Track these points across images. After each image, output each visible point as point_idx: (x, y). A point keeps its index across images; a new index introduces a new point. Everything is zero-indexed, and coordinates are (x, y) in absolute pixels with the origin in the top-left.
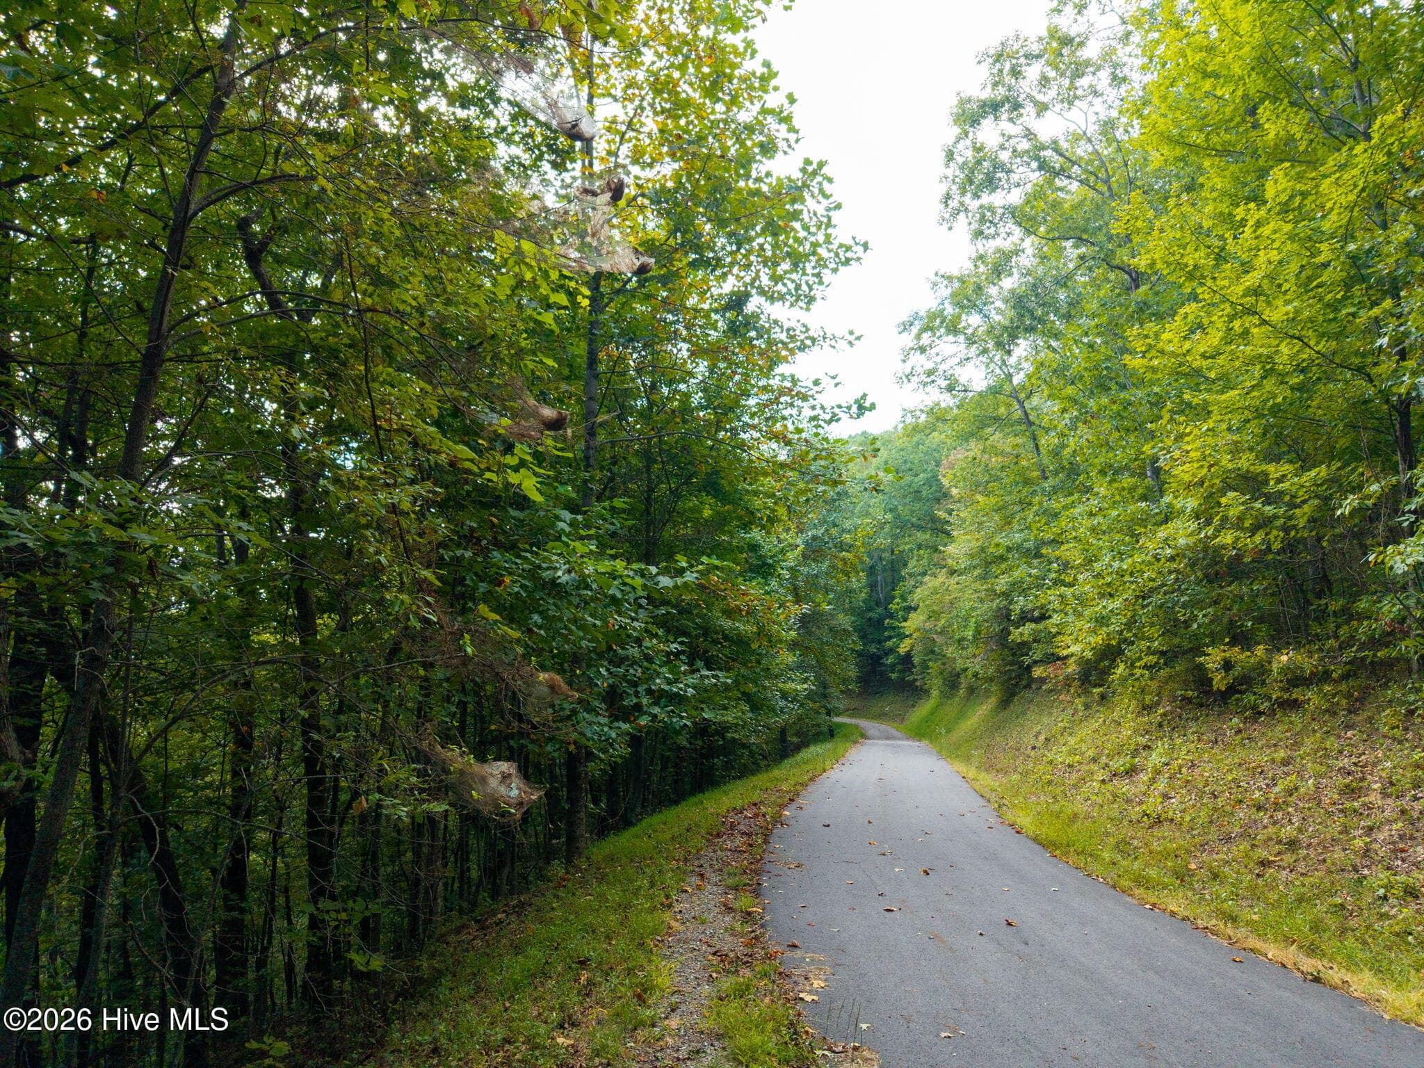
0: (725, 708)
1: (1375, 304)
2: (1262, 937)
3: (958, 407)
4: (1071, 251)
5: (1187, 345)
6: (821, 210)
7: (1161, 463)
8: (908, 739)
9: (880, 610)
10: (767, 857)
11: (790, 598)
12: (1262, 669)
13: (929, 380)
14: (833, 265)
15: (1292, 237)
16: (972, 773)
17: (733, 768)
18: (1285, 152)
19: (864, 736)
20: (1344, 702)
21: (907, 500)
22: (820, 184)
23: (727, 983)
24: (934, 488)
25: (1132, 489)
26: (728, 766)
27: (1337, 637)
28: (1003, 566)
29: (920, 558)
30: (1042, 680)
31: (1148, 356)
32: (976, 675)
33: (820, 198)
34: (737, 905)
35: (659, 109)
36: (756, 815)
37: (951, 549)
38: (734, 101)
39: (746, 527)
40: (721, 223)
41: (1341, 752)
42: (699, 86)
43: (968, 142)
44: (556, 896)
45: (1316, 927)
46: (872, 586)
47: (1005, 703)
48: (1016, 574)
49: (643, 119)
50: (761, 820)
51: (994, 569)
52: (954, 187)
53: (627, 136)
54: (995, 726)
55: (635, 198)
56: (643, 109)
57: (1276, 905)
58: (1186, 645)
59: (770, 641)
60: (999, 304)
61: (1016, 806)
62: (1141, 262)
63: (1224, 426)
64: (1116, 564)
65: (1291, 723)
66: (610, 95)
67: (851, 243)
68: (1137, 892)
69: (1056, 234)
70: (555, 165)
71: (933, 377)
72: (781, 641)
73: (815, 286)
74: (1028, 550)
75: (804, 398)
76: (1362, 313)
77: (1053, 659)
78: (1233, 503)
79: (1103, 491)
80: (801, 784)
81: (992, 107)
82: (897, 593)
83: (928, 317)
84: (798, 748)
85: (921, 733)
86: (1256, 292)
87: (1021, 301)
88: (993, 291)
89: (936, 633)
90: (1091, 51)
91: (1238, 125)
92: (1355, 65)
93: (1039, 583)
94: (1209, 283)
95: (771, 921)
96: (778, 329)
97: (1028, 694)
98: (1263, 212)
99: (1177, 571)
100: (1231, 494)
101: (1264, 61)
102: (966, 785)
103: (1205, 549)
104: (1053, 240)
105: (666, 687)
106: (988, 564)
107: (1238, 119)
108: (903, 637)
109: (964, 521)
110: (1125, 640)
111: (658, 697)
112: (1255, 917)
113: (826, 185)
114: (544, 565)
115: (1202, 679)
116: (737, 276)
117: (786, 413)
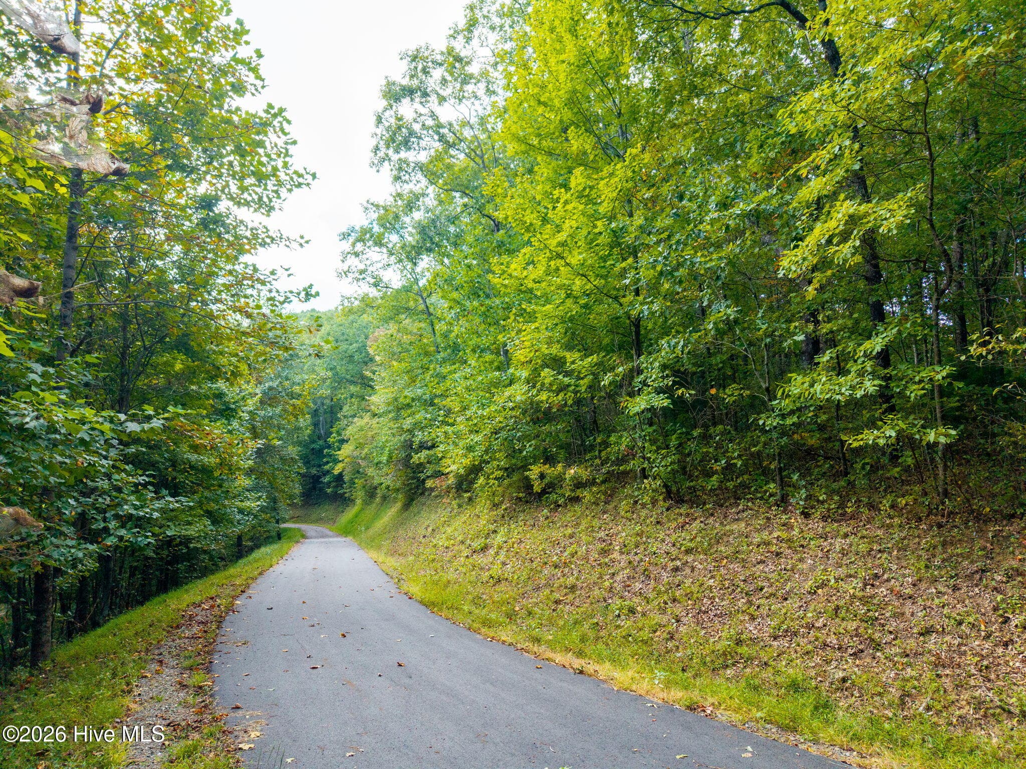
0: (189, 523)
1: (624, 259)
2: (553, 650)
3: (381, 298)
4: (459, 200)
5: (525, 273)
6: (280, 143)
7: (508, 348)
8: (337, 536)
9: (321, 442)
10: (219, 640)
11: (248, 434)
12: (561, 478)
13: (361, 277)
14: (288, 187)
15: (583, 214)
16: (381, 558)
17: (195, 570)
18: (581, 160)
19: (304, 537)
20: (603, 497)
21: (344, 362)
22: (281, 123)
23: (178, 748)
24: (363, 354)
25: (492, 362)
26: (191, 569)
27: (600, 458)
28: (409, 411)
29: (352, 404)
30: (432, 489)
31: (503, 277)
32: (388, 487)
33: (280, 134)
34: (190, 682)
35: (143, 37)
36: (212, 607)
37: (374, 399)
38: (210, 45)
39: (213, 378)
40: (196, 140)
41: (600, 528)
42: (181, 27)
43: (392, 113)
44: (18, 699)
45: (583, 640)
46: (316, 425)
47: (407, 506)
48: (417, 417)
49: (129, 41)
50: (216, 609)
51: (403, 412)
52: (382, 143)
53: (113, 53)
54: (399, 523)
55: (119, 106)
56: (128, 35)
57: (562, 628)
58: (520, 464)
59: (230, 469)
60: (410, 229)
61: (410, 579)
62: (499, 215)
63: (544, 327)
64: (480, 412)
65: (575, 511)
66: (98, 15)
67: (303, 172)
68: (483, 630)
69: (449, 187)
70: (38, 64)
71: (363, 275)
72: (239, 469)
73: (274, 200)
74: (426, 400)
75: (263, 283)
76: (617, 265)
77: (438, 474)
78: (547, 375)
79: (473, 362)
80: (252, 579)
81: (409, 92)
82: (334, 430)
83: (361, 232)
84: (251, 550)
85: (347, 531)
86: (563, 244)
87: (424, 230)
88: (407, 220)
89: (362, 459)
90: (474, 69)
91: (557, 138)
92: (620, 114)
93: (431, 424)
94: (539, 236)
95: (220, 690)
96: (243, 228)
97: (422, 499)
98: (569, 195)
99: (515, 417)
100: (547, 370)
101: (572, 101)
102: (376, 567)
103: (531, 403)
104: (447, 190)
105: (134, 512)
106: (399, 409)
107: (557, 134)
108: (336, 461)
109: (383, 379)
110: (484, 461)
111: (125, 521)
112: (550, 637)
113: (285, 124)
114: (12, 412)
115: (527, 485)
116: (210, 182)
117: (249, 292)
